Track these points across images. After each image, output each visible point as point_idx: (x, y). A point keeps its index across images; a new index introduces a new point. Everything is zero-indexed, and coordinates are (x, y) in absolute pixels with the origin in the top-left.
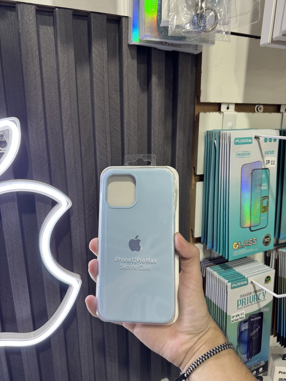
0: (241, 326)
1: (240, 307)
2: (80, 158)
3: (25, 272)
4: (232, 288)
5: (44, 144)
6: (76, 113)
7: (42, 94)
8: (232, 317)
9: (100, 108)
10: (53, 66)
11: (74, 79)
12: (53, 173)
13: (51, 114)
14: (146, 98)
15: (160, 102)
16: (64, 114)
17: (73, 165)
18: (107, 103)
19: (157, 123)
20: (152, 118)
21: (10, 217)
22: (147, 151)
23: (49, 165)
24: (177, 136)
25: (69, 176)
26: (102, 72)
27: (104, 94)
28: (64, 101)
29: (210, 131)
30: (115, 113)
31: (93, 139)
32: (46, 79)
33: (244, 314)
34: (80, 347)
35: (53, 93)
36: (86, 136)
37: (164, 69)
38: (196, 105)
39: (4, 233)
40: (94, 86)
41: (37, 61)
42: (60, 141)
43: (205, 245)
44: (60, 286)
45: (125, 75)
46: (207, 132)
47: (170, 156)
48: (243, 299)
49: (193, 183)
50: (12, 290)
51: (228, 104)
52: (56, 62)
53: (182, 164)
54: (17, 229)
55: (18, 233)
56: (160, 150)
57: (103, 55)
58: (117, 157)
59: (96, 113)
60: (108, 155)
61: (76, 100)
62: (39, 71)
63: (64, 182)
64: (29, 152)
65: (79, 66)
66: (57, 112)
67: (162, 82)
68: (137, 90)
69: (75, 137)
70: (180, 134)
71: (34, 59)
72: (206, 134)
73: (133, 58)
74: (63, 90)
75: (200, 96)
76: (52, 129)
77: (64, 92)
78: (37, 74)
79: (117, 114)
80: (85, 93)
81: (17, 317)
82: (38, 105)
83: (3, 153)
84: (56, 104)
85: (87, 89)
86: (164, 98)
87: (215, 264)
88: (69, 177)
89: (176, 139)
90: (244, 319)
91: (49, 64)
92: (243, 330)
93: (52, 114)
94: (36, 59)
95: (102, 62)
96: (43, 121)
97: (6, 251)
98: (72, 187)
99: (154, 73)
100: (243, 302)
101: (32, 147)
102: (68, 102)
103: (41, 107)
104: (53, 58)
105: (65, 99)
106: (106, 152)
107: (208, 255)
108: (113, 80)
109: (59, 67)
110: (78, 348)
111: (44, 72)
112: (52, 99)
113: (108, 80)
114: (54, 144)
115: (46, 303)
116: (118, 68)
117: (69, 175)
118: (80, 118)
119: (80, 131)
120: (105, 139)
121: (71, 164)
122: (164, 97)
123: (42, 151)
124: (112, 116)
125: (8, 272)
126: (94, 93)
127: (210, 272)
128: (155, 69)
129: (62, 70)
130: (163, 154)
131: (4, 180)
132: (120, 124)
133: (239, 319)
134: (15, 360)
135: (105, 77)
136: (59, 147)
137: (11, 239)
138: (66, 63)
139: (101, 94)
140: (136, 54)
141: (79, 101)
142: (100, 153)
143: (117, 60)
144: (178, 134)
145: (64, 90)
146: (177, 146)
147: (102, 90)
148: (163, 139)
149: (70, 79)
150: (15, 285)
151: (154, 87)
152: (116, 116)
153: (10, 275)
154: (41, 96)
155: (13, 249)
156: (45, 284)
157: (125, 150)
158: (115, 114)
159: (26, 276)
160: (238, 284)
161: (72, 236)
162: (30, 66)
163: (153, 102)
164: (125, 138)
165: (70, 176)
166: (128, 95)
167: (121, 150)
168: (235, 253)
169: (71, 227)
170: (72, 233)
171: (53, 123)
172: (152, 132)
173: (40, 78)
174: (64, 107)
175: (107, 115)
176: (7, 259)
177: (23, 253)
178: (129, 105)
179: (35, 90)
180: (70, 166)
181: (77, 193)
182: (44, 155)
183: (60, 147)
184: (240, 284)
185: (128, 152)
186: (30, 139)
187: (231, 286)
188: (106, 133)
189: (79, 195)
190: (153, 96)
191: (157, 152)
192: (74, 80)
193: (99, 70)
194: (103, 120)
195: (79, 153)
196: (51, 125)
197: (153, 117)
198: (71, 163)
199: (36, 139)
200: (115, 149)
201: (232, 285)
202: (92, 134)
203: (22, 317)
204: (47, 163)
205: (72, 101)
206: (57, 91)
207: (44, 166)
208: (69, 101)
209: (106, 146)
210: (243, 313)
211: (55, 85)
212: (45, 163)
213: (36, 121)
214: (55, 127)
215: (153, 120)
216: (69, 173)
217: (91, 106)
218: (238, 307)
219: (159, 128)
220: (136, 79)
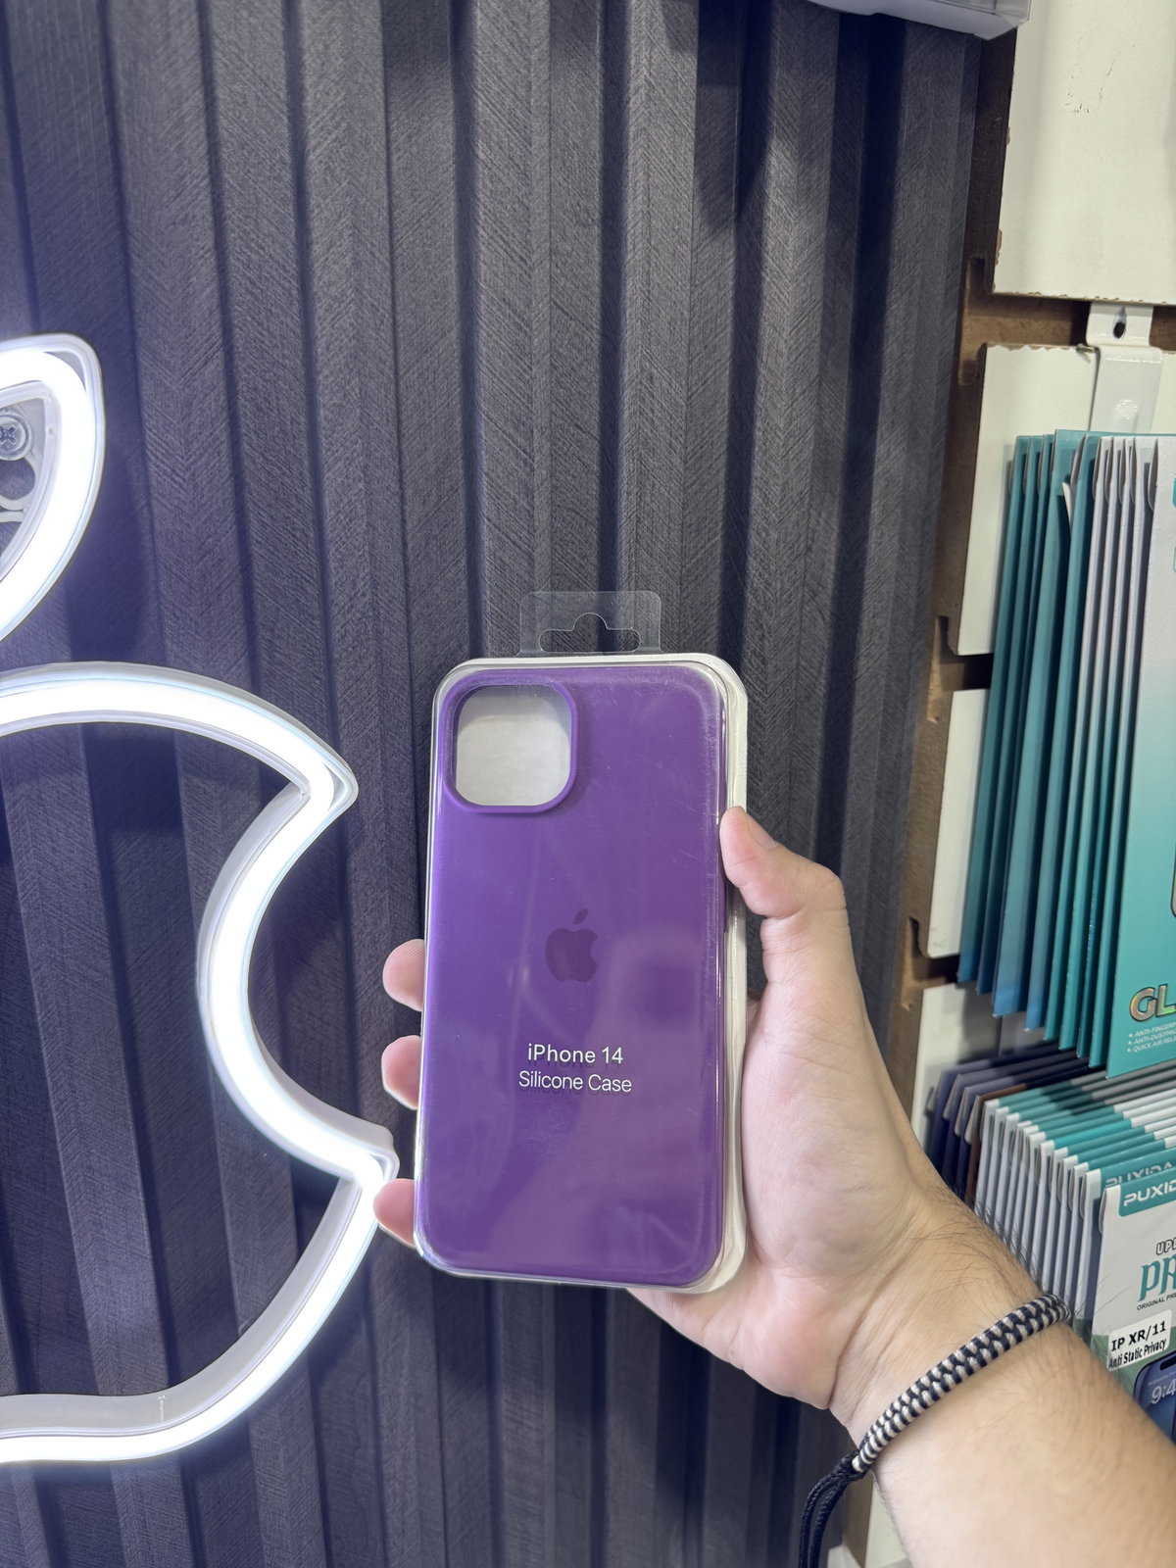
0: (1150, 1384)
1: (1152, 1295)
2: (399, 557)
3: (130, 1117)
4: (1124, 1211)
5: (223, 484)
6: (382, 322)
7: (211, 219)
8: (1114, 1342)
9: (504, 300)
10: (268, 78)
11: (378, 146)
12: (263, 633)
13: (259, 328)
14: (732, 260)
15: (804, 280)
16: (324, 329)
17: (364, 595)
18: (539, 275)
19: (784, 389)
20: (759, 361)
21: (53, 848)
22: (721, 533)
23: (248, 589)
24: (876, 459)
25: (346, 650)
26: (518, 111)
27: (529, 231)
28: (323, 259)
29: (1037, 441)
30: (576, 334)
31: (460, 466)
32: (232, 144)
33: (1168, 1327)
34: (385, 1457)
35: (266, 222)
36: (426, 449)
37: (830, 111)
38: (966, 310)
39: (25, 931)
40: (480, 185)
41: (185, 40)
42: (301, 473)
43: (978, 993)
44: (293, 1176)
45: (636, 136)
46: (1023, 444)
47: (833, 557)
48: (1167, 1261)
49: (931, 698)
50: (68, 1200)
51: (1125, 304)
52: (283, 53)
53: (891, 600)
54: (89, 908)
55: (92, 929)
56: (790, 527)
57: (529, 17)
58: (578, 559)
59: (481, 327)
60: (539, 550)
61: (387, 255)
62: (199, 95)
63: (318, 678)
64: (147, 527)
65: (407, 77)
66: (288, 321)
67: (819, 179)
68: (690, 214)
69: (376, 450)
70: (893, 447)
71: (170, 29)
72: (1011, 457)
73: (677, 45)
74: (321, 201)
75: (993, 261)
76: (259, 409)
77: (326, 214)
78: (186, 107)
79: (586, 338)
80: (429, 228)
81: (89, 1325)
82: (194, 278)
83: (13, 526)
84: (285, 278)
85: (441, 206)
86: (823, 262)
87: (1023, 1085)
88: (344, 654)
89: (871, 472)
90: (1164, 1351)
91: (251, 66)
92: (1154, 1402)
93: (261, 334)
94: (185, 26)
95: (521, 59)
96: (218, 365)
97: (33, 1014)
98: (358, 704)
99: (781, 131)
100: (1166, 1273)
101: (164, 497)
102: (345, 265)
103: (208, 290)
104: (272, 35)
105: (328, 250)
106: (525, 533)
107: (986, 1040)
108: (568, 164)
109: (301, 77)
110: (372, 1452)
111: (221, 107)
112: (262, 253)
113: (547, 158)
114: (271, 485)
115: (228, 1260)
116: (597, 101)
117: (345, 645)
118: (401, 358)
119: (399, 422)
120: (526, 463)
121: (354, 589)
122: (822, 255)
123: (210, 518)
124: (560, 350)
125: (48, 1110)
126: (476, 220)
127: (1002, 1126)
128: (786, 108)
129: (318, 96)
130: (802, 546)
131: (22, 662)
132: (597, 393)
133: (1142, 1353)
134: (86, 1510)
135: (536, 138)
136: (293, 502)
137: (59, 959)
138: (336, 59)
139: (510, 226)
140: (695, 22)
141: (399, 269)
142: (499, 538)
143: (592, 57)
144: (881, 449)
145: (328, 200)
146: (875, 511)
147: (517, 206)
148: (810, 472)
149: (358, 145)
150: (81, 1179)
151: (776, 202)
152: (579, 351)
153: (57, 1131)
154: (211, 233)
155: (68, 1008)
156: (222, 1174)
157: (619, 524)
158: (576, 341)
159: (132, 1134)
160: (1152, 1192)
161: (356, 944)
162: (153, 66)
163: (768, 279)
164: (625, 464)
165: (351, 649)
166: (649, 241)
167: (597, 523)
168: (1137, 1042)
169: (354, 903)
170: (355, 933)
171: (268, 377)
172: (758, 434)
173: (203, 129)
174: (324, 294)
175: (539, 342)
176: (40, 1049)
177: (117, 1027)
178: (649, 292)
179: (179, 195)
180: (351, 599)
181: (381, 736)
182: (223, 539)
183: (300, 501)
184: (1162, 1190)
185: (637, 534)
186: (153, 458)
187: (1123, 1199)
188: (532, 431)
189: (393, 745)
190: (770, 247)
191: (776, 536)
192: (378, 148)
193: (508, 101)
194: (518, 363)
195: (396, 533)
196: (255, 389)
197: (764, 358)
198: (354, 584)
199: (182, 458)
200: (569, 518)
201: (1127, 1196)
202: (458, 440)
203: (112, 1326)
204: (238, 583)
205: (364, 263)
206: (291, 209)
207: (224, 595)
208: (351, 259)
209: (529, 504)
210: (1163, 1324)
211: (279, 179)
212: (228, 582)
213: (183, 363)
214: (278, 399)
215: (763, 371)
216: (343, 637)
217: (454, 292)
218: (1143, 1296)
219: (794, 414)
220: (691, 159)
